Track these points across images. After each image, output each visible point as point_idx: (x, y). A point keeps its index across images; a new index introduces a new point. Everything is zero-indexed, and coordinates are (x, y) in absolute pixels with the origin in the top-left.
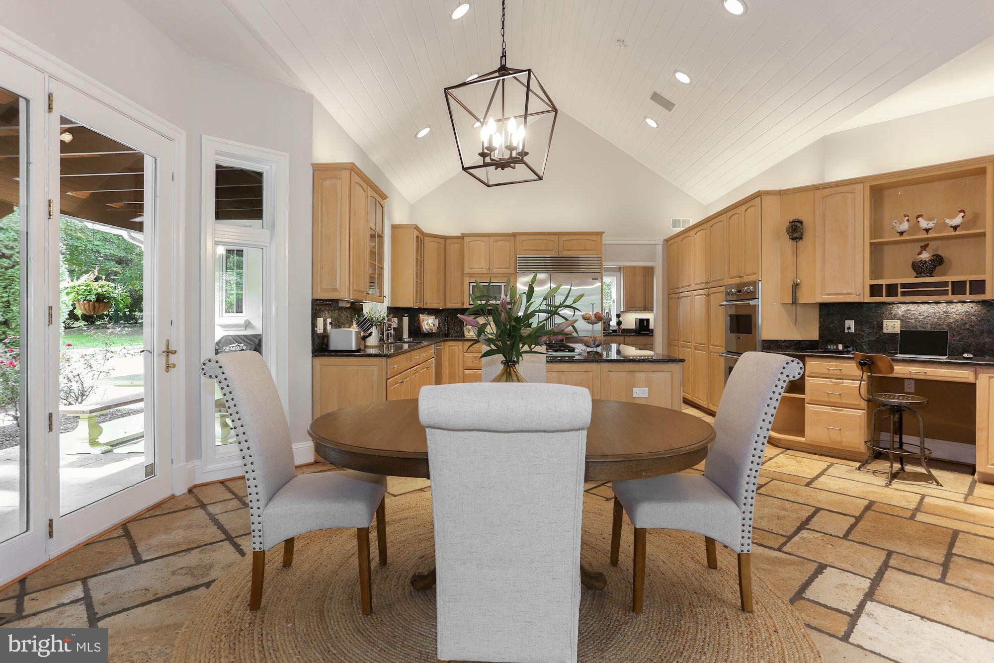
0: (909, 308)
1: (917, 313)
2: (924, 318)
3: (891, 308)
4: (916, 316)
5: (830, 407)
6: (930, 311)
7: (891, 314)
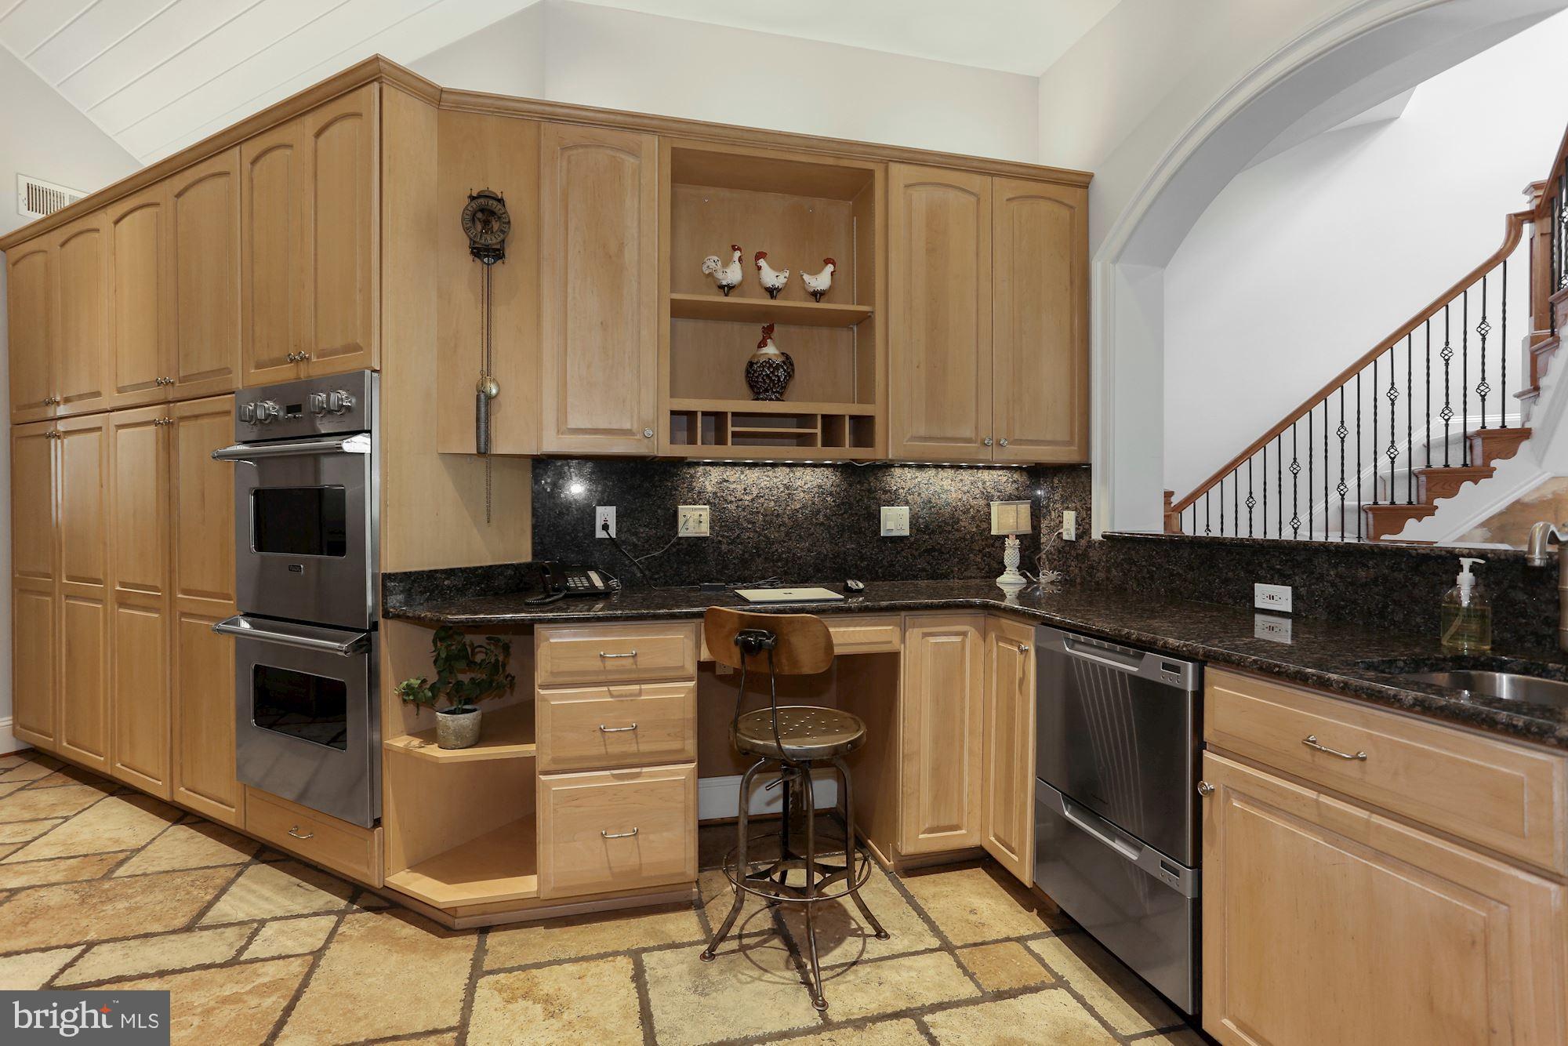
0: (725, 477)
1: (740, 487)
2: (753, 500)
3: (692, 477)
4: (738, 494)
5: (607, 773)
6: (762, 485)
7: (691, 489)
